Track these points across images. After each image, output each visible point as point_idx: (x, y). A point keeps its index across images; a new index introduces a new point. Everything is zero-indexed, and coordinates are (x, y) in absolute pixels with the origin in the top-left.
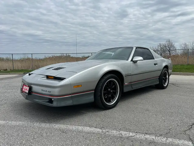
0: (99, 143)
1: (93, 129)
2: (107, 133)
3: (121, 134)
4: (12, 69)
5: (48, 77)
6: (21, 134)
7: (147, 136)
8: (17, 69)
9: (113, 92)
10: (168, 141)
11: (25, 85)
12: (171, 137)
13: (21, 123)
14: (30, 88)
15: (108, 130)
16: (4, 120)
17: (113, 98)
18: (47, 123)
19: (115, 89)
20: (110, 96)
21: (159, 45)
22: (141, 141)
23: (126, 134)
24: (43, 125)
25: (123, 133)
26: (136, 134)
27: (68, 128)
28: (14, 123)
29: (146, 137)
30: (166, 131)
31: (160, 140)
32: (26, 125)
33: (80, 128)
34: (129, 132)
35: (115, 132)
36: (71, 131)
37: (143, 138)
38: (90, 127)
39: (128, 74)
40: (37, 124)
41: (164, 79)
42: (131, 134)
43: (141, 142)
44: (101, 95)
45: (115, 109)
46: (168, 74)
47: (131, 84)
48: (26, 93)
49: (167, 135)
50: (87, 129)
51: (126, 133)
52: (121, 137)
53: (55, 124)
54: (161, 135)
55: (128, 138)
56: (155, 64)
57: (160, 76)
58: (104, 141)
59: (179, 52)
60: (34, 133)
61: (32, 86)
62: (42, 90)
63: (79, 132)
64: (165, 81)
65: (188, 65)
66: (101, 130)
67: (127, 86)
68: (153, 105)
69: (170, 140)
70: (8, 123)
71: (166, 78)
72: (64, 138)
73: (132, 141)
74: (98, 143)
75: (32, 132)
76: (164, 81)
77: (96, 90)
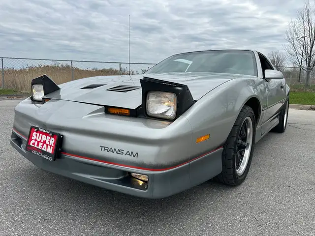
11: (37, 131)
39: (265, 106)
48: (44, 153)
56: (282, 88)
61: (64, 134)
62: (104, 148)
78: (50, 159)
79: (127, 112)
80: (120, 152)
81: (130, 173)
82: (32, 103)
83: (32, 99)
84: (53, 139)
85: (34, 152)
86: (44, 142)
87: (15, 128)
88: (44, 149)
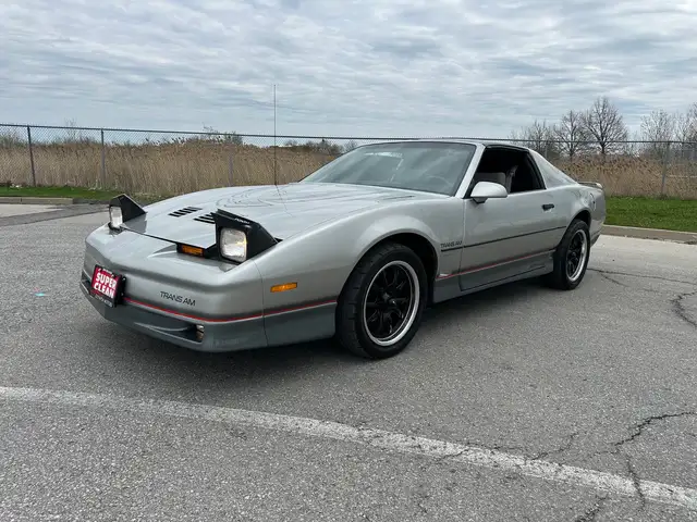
0: (351, 474)
1: (330, 428)
2: (375, 443)
3: (419, 446)
4: (29, 181)
5: (182, 249)
6: (100, 438)
7: (500, 457)
8: (46, 182)
9: (397, 302)
10: (561, 476)
11: (101, 272)
12: (572, 463)
13: (94, 399)
14: (122, 285)
15: (378, 431)
16: (36, 386)
17: (397, 322)
18: (179, 400)
19: (407, 292)
20: (387, 315)
21: (568, 117)
22: (479, 473)
23: (435, 448)
24: (169, 407)
25: (426, 443)
26: (467, 448)
27: (250, 420)
28: (70, 397)
29: (497, 459)
30: (558, 442)
31: (538, 471)
32: (114, 407)
33: (290, 422)
34: (446, 439)
35: (399, 441)
36: (259, 430)
37: (486, 461)
38: (320, 418)
39: (453, 244)
40: (147, 405)
41: (571, 256)
42: (451, 448)
43: (479, 475)
44: (358, 316)
45: (400, 357)
46: (588, 238)
47: (458, 276)
48: (106, 297)
49: (561, 455)
50: (313, 426)
51: (435, 443)
52: (420, 457)
53: (207, 407)
54: (542, 455)
55: (440, 460)
56: (545, 208)
57: (557, 248)
58: (366, 467)
59: (637, 151)
60: (143, 434)
61: (127, 275)
62: (165, 294)
63: (289, 434)
64: (576, 264)
65: (663, 197)
66: (356, 432)
67: (446, 281)
68: (527, 349)
69: (569, 470)
70: (49, 396)
71: (579, 254)
72: (240, 453)
73: (453, 471)
74: (347, 475)
75: (136, 432)
76: (570, 263)
77: (342, 298)
78: (111, 305)
79: (200, 251)
80: (179, 299)
81: (195, 325)
82: (110, 233)
83: (110, 225)
84: (115, 282)
85: (97, 296)
86: (107, 285)
87: (85, 266)
88: (107, 293)
